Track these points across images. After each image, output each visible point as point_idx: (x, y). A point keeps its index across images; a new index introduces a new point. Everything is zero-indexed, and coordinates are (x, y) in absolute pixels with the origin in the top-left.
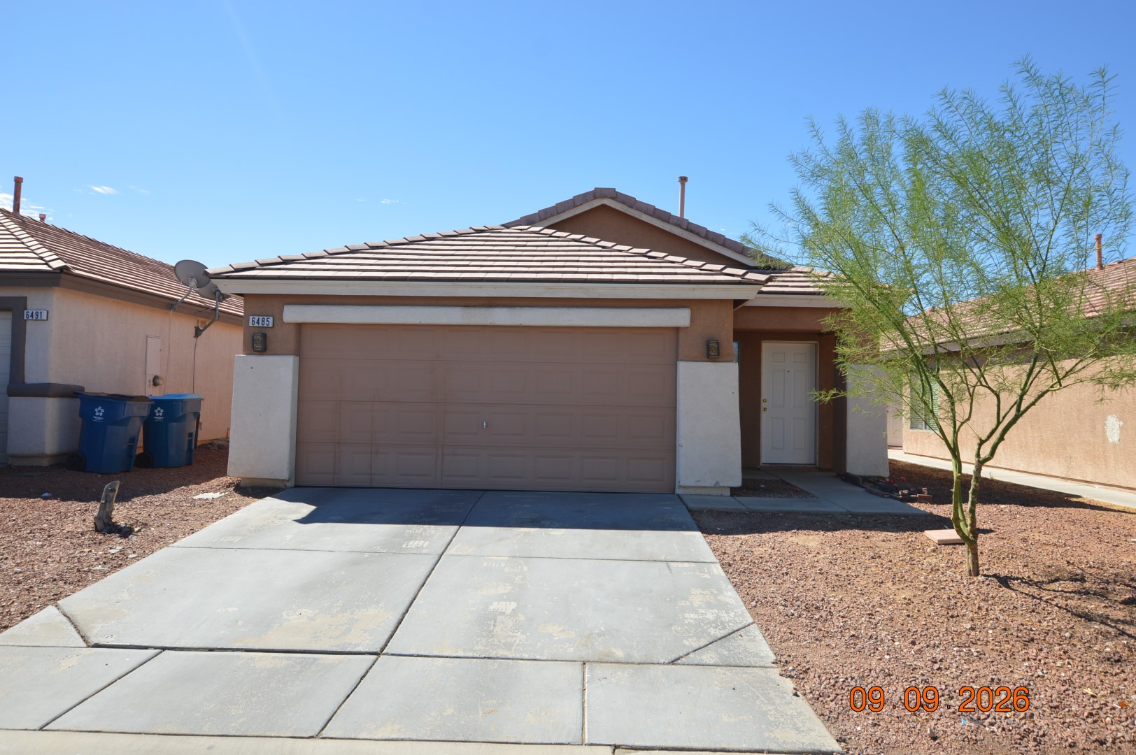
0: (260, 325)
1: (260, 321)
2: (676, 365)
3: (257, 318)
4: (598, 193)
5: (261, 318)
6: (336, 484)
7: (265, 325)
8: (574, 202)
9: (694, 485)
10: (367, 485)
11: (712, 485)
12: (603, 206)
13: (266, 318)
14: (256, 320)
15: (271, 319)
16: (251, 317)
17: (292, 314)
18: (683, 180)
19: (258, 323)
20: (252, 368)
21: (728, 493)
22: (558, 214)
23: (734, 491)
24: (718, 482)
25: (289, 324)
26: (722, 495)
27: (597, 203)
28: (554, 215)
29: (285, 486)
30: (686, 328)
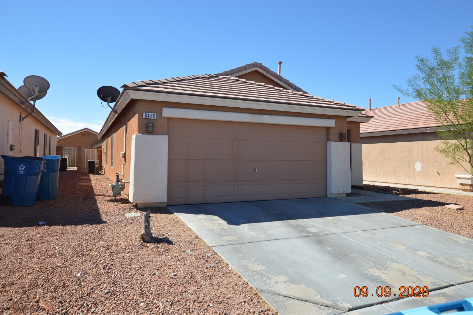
0: (150, 118)
1: (150, 116)
2: (327, 143)
3: (148, 114)
4: (254, 65)
5: (150, 114)
6: (187, 203)
7: (153, 118)
8: (245, 68)
9: (336, 193)
10: (203, 202)
11: (342, 193)
12: (256, 71)
13: (153, 114)
14: (147, 115)
15: (156, 115)
16: (144, 113)
17: (167, 113)
18: (280, 63)
19: (149, 117)
20: (146, 142)
21: (345, 195)
22: (239, 72)
23: (348, 195)
24: (344, 192)
25: (165, 118)
26: (344, 197)
27: (254, 69)
28: (237, 73)
29: (164, 206)
30: (333, 128)
